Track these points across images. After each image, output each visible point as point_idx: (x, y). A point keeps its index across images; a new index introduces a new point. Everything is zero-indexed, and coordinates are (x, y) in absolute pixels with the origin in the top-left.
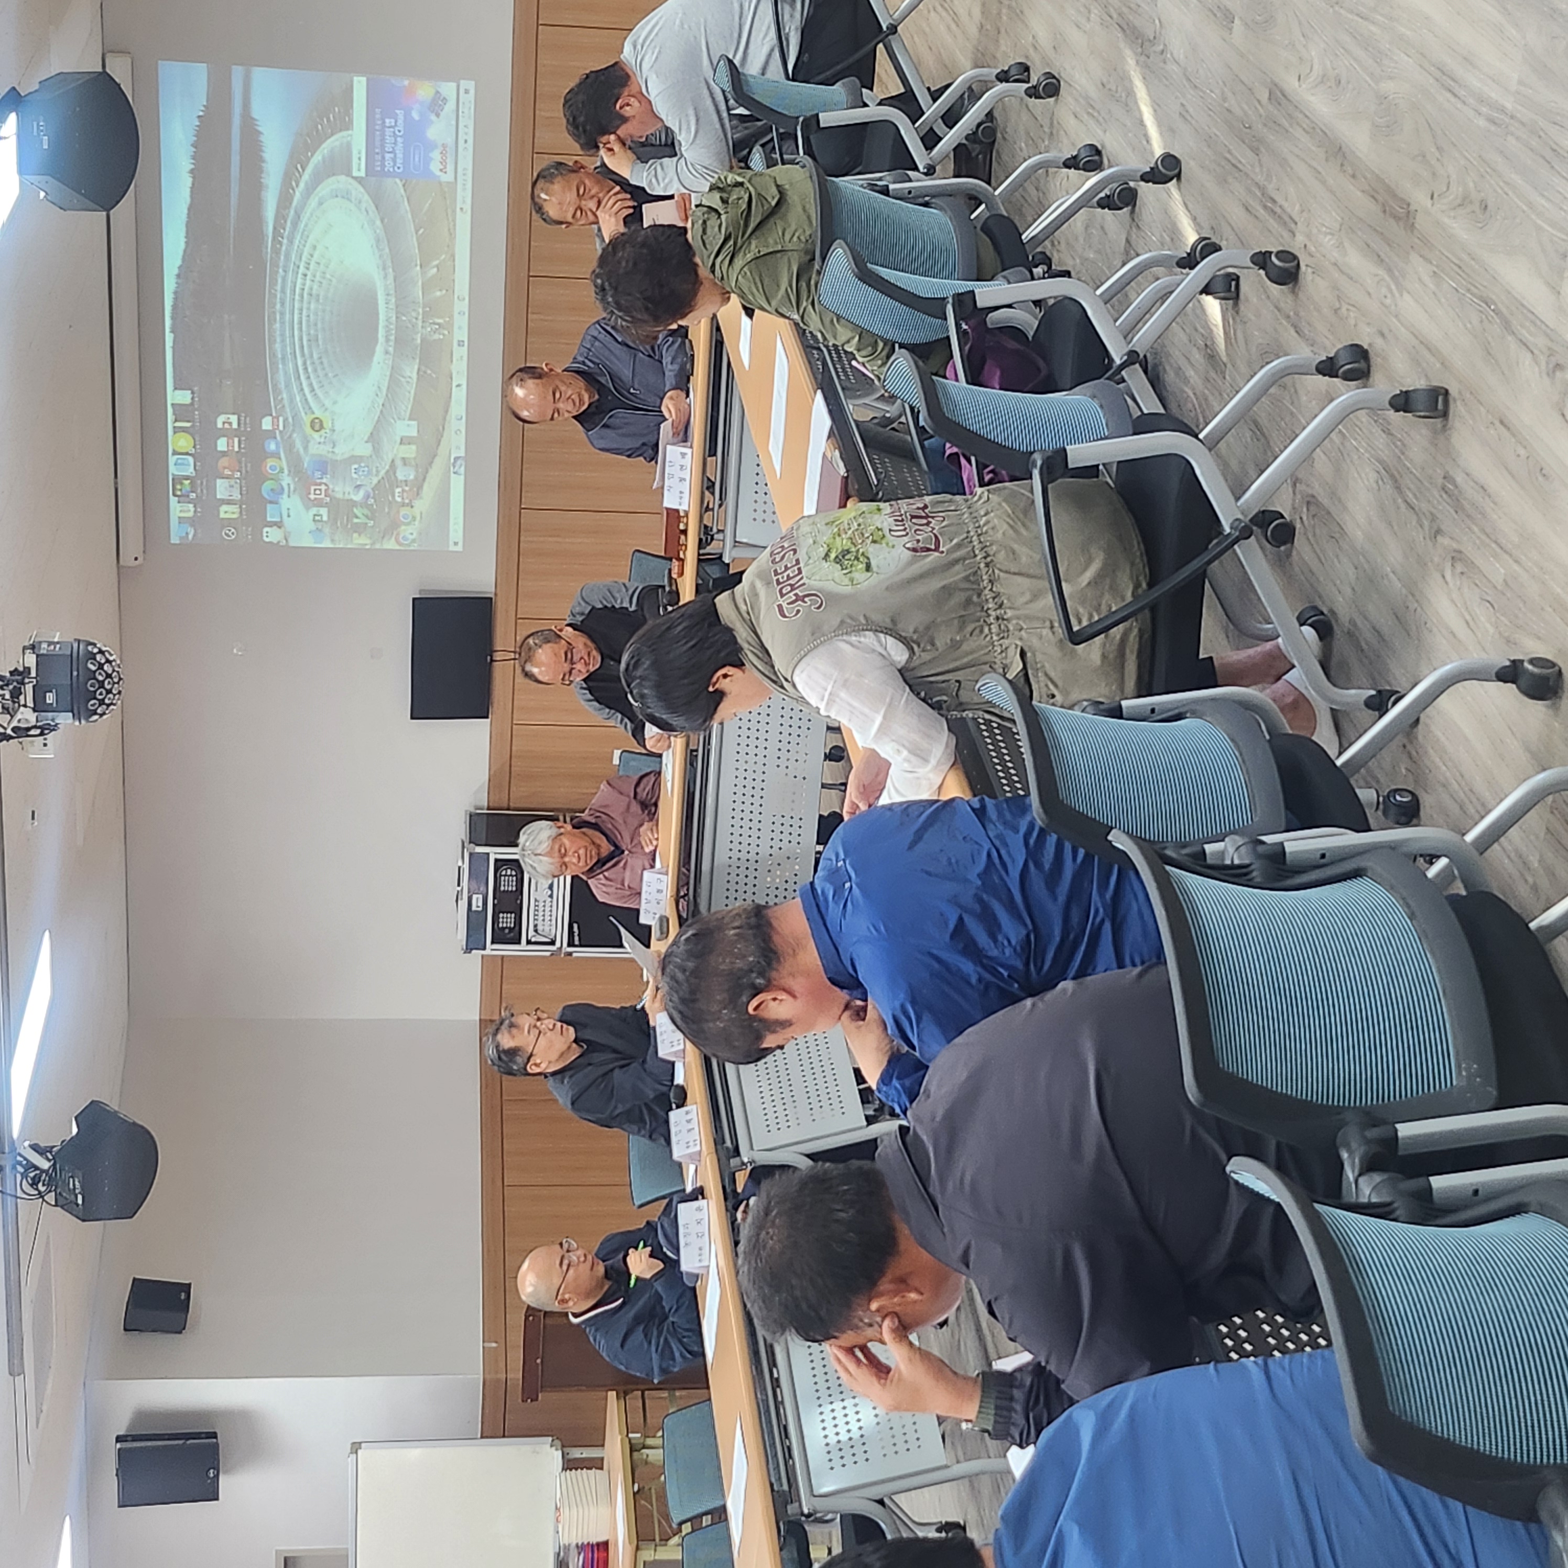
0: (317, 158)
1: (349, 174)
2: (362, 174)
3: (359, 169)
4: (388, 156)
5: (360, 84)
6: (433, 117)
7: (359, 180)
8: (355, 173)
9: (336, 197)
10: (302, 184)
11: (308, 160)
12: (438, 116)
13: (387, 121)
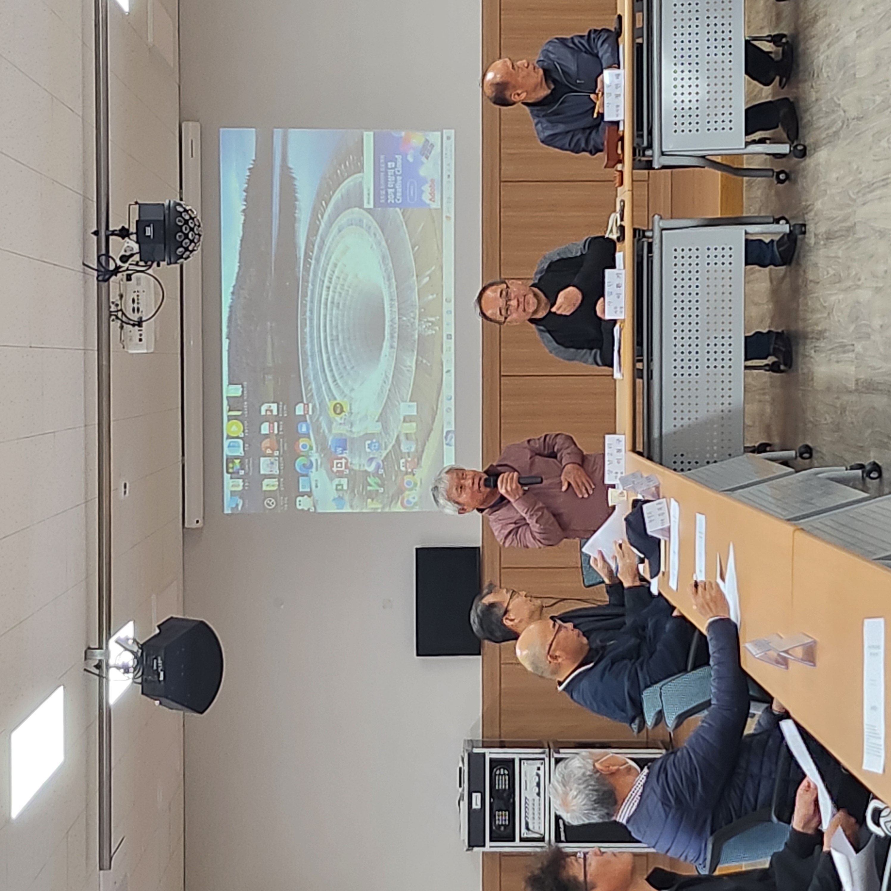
0: (337, 195)
1: (361, 206)
2: (371, 206)
3: (369, 202)
4: (390, 191)
5: (368, 137)
6: (424, 159)
7: (368, 211)
8: (366, 206)
9: (352, 224)
10: (326, 217)
11: (331, 198)
12: (427, 158)
13: (389, 164)
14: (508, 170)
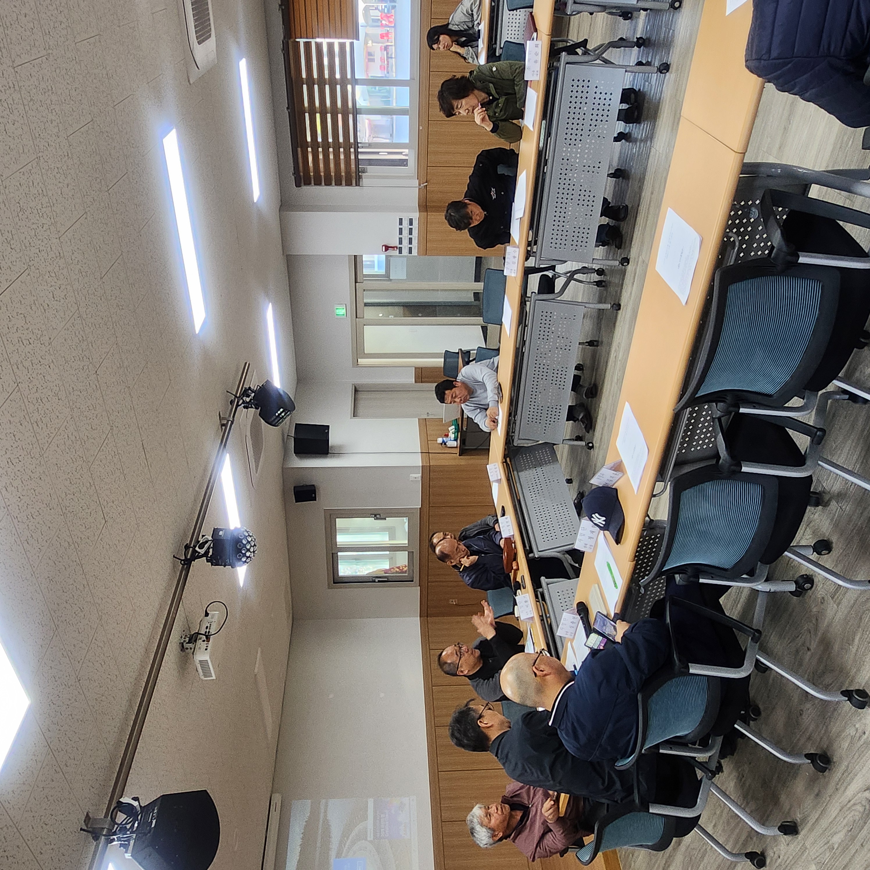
0: (353, 834)
1: (366, 839)
2: (372, 839)
3: (370, 837)
4: (382, 830)
5: (371, 803)
6: (400, 812)
7: (371, 842)
8: (369, 839)
9: (361, 850)
10: (346, 846)
11: (349, 835)
12: (402, 811)
13: (382, 815)
14: (446, 815)
